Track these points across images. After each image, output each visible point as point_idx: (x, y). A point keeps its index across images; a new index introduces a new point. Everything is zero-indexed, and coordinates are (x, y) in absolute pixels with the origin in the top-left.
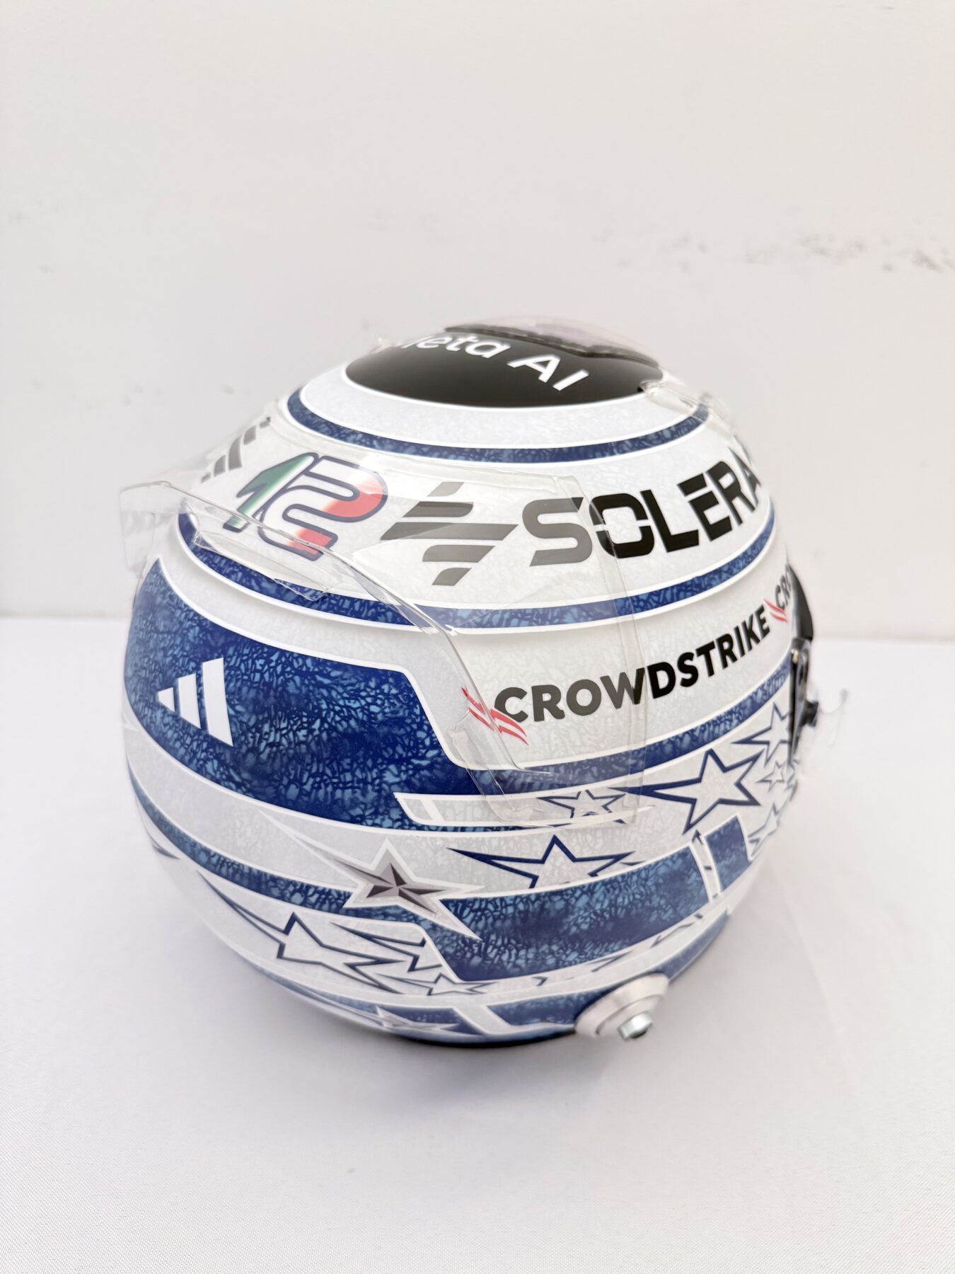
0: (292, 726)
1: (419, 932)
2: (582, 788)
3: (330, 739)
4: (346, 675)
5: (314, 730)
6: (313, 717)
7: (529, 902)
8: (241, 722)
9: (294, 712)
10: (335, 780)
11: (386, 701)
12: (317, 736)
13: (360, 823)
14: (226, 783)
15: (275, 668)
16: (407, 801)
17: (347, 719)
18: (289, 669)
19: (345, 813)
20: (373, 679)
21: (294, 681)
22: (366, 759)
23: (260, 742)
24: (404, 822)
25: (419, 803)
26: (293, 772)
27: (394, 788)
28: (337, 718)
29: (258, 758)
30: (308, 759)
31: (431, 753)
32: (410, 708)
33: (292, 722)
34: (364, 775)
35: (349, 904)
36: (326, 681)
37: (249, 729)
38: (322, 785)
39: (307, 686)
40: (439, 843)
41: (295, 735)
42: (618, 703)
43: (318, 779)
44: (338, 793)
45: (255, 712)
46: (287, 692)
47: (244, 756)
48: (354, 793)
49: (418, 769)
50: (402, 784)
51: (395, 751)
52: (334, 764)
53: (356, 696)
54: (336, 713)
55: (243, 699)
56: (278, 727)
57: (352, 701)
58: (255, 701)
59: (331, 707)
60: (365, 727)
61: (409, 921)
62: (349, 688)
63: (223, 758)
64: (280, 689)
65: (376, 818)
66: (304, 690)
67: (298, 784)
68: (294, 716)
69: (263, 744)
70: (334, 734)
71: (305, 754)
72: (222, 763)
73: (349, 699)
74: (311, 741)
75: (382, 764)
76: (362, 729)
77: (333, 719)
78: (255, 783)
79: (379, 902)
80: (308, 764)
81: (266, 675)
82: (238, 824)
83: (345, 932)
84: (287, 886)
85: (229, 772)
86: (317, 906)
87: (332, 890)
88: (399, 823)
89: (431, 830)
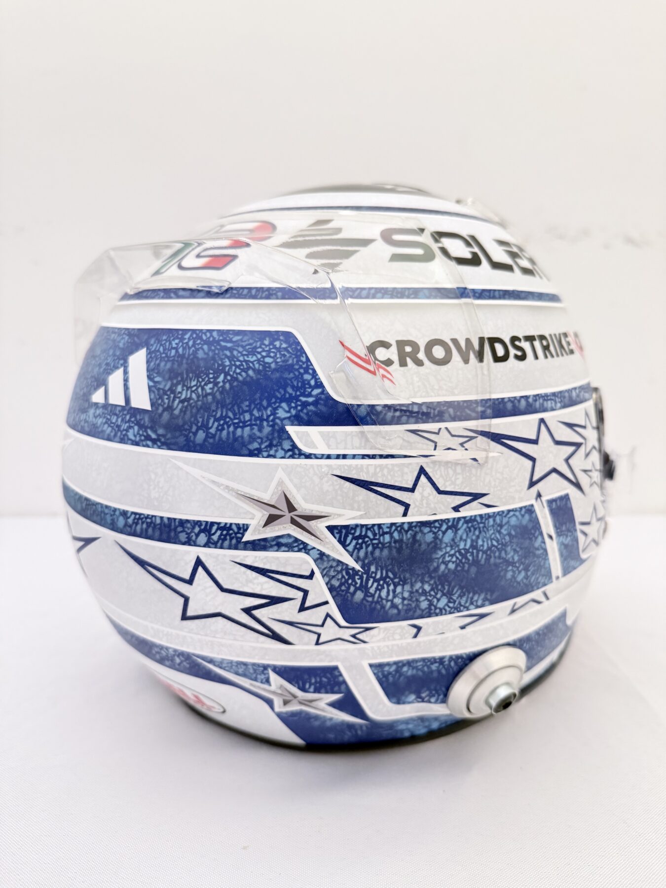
0: (200, 383)
1: (308, 563)
2: (442, 425)
3: (232, 387)
4: (246, 338)
5: (219, 383)
6: (217, 373)
7: (403, 531)
8: (159, 389)
9: (202, 372)
10: (236, 421)
11: (278, 353)
12: (221, 387)
13: (257, 456)
14: (144, 443)
15: (187, 343)
16: (297, 433)
17: (246, 370)
18: (199, 341)
19: (244, 448)
20: (267, 339)
21: (203, 349)
22: (262, 400)
23: (174, 400)
24: (295, 452)
25: (307, 434)
26: (200, 420)
27: (285, 422)
28: (238, 371)
29: (172, 414)
30: (213, 407)
31: (316, 392)
32: (298, 357)
33: (200, 380)
34: (260, 413)
35: (248, 537)
36: (229, 345)
37: (165, 393)
38: (225, 426)
39: (213, 351)
40: (325, 469)
41: (203, 389)
42: (466, 361)
43: (222, 422)
44: (239, 432)
45: (170, 379)
46: (197, 358)
47: (161, 415)
48: (252, 429)
49: (305, 405)
50: (292, 418)
51: (286, 391)
52: (236, 408)
53: (253, 352)
54: (237, 367)
55: (161, 371)
56: (189, 386)
57: (250, 356)
58: (171, 371)
59: (233, 363)
60: (261, 375)
61: (299, 550)
62: (247, 347)
63: (142, 422)
64: (192, 357)
65: (271, 449)
66: (211, 354)
67: (204, 429)
68: (202, 375)
69: (177, 402)
70: (235, 383)
71: (211, 403)
72: (141, 426)
73: (247, 355)
74: (216, 392)
75: (275, 403)
76: (259, 376)
77: (235, 372)
78: (169, 436)
79: (271, 532)
80: (213, 411)
81: (180, 350)
82: (153, 476)
83: (243, 569)
84: (194, 528)
85: (147, 432)
86: (219, 545)
87: (231, 524)
88: (290, 453)
89: (317, 458)
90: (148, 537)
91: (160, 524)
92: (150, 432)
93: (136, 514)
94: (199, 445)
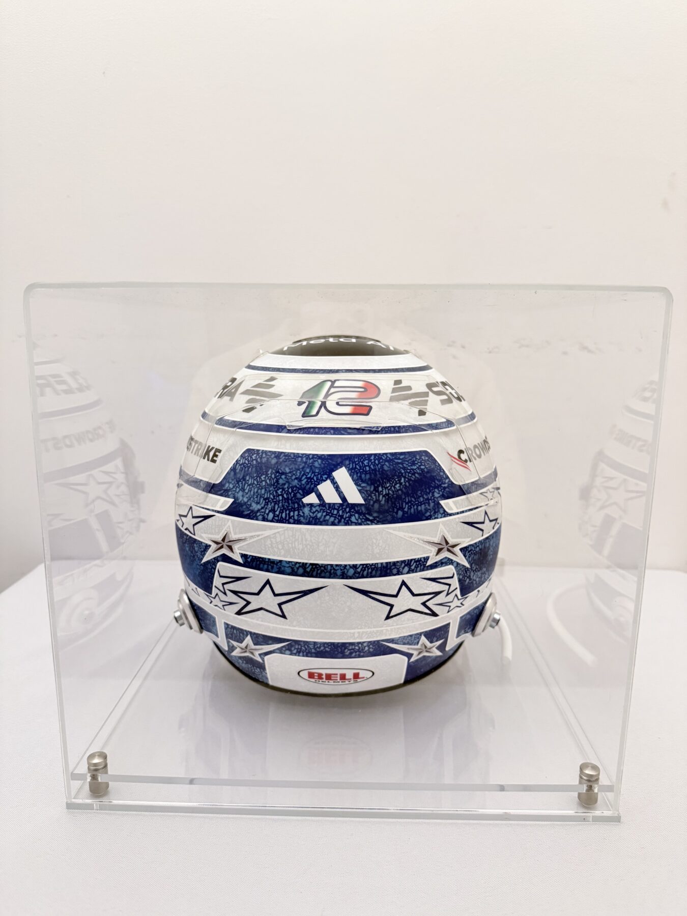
0: (392, 484)
1: (452, 570)
2: (487, 488)
3: (410, 484)
4: (407, 456)
5: (402, 483)
6: (400, 477)
7: (482, 544)
8: (367, 491)
9: (391, 478)
10: (417, 502)
11: (425, 463)
12: (404, 485)
13: (430, 519)
14: (365, 523)
15: (375, 462)
16: (444, 503)
17: (414, 474)
18: (381, 461)
19: (423, 516)
20: (417, 456)
21: (386, 465)
22: (426, 489)
23: (379, 496)
24: (446, 514)
25: (448, 503)
26: (398, 505)
27: (438, 499)
28: (410, 475)
29: (380, 504)
30: (403, 497)
31: (447, 481)
32: (434, 464)
34: (427, 496)
35: (429, 563)
36: (400, 461)
37: (372, 492)
38: (412, 506)
39: (392, 465)
40: (457, 520)
41: (395, 488)
43: (410, 504)
44: (419, 508)
45: (372, 484)
46: (385, 470)
47: (373, 506)
48: (425, 505)
49: (445, 488)
50: (441, 497)
51: (435, 483)
52: (415, 495)
53: (413, 464)
54: (409, 473)
55: (364, 480)
56: (385, 487)
57: (413, 466)
58: (370, 479)
59: (406, 471)
61: (450, 564)
62: (410, 461)
63: (360, 511)
64: (381, 470)
65: (435, 515)
66: (391, 467)
67: (401, 510)
69: (381, 496)
70: (411, 482)
71: (402, 495)
72: (360, 513)
73: (411, 466)
74: (402, 488)
75: (432, 490)
76: (421, 477)
77: (408, 476)
78: (381, 516)
79: (439, 557)
81: (372, 466)
82: (375, 541)
83: (426, 581)
84: (401, 565)
85: (366, 517)
86: (415, 571)
87: (421, 558)
88: (443, 515)
89: (454, 515)
90: (372, 577)
91: (381, 567)
92: (367, 516)
93: (363, 565)
94: (400, 518)
